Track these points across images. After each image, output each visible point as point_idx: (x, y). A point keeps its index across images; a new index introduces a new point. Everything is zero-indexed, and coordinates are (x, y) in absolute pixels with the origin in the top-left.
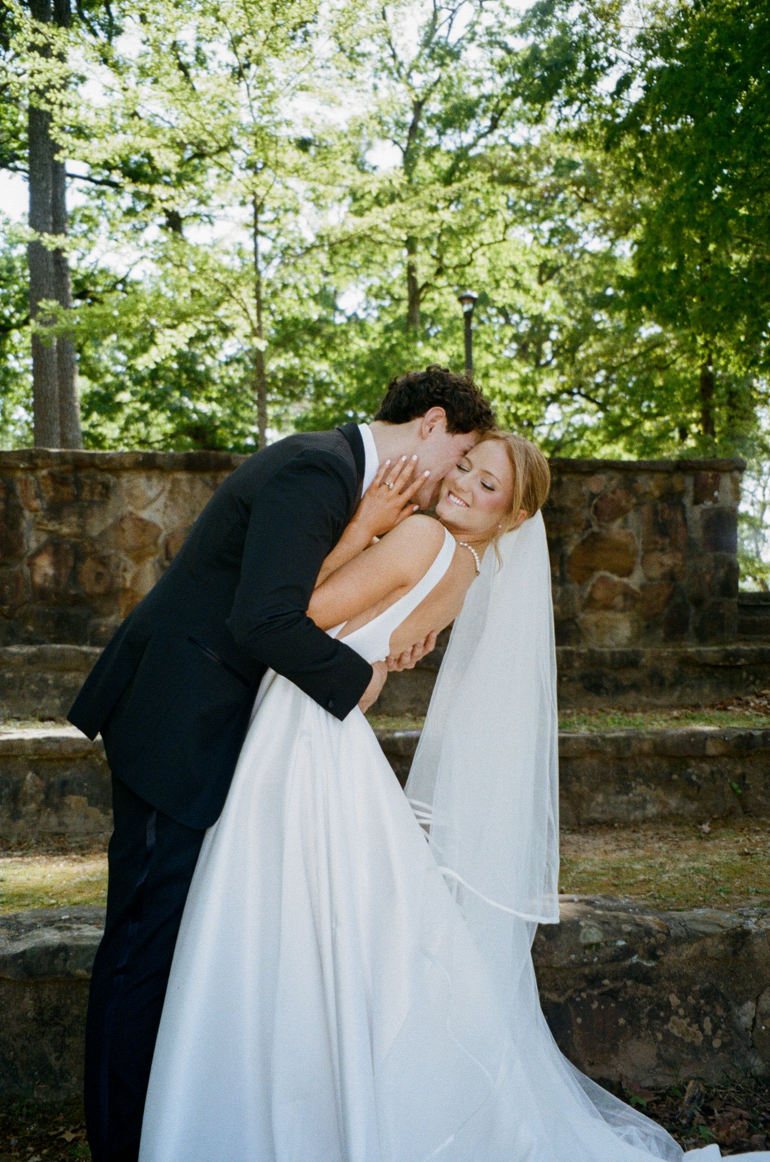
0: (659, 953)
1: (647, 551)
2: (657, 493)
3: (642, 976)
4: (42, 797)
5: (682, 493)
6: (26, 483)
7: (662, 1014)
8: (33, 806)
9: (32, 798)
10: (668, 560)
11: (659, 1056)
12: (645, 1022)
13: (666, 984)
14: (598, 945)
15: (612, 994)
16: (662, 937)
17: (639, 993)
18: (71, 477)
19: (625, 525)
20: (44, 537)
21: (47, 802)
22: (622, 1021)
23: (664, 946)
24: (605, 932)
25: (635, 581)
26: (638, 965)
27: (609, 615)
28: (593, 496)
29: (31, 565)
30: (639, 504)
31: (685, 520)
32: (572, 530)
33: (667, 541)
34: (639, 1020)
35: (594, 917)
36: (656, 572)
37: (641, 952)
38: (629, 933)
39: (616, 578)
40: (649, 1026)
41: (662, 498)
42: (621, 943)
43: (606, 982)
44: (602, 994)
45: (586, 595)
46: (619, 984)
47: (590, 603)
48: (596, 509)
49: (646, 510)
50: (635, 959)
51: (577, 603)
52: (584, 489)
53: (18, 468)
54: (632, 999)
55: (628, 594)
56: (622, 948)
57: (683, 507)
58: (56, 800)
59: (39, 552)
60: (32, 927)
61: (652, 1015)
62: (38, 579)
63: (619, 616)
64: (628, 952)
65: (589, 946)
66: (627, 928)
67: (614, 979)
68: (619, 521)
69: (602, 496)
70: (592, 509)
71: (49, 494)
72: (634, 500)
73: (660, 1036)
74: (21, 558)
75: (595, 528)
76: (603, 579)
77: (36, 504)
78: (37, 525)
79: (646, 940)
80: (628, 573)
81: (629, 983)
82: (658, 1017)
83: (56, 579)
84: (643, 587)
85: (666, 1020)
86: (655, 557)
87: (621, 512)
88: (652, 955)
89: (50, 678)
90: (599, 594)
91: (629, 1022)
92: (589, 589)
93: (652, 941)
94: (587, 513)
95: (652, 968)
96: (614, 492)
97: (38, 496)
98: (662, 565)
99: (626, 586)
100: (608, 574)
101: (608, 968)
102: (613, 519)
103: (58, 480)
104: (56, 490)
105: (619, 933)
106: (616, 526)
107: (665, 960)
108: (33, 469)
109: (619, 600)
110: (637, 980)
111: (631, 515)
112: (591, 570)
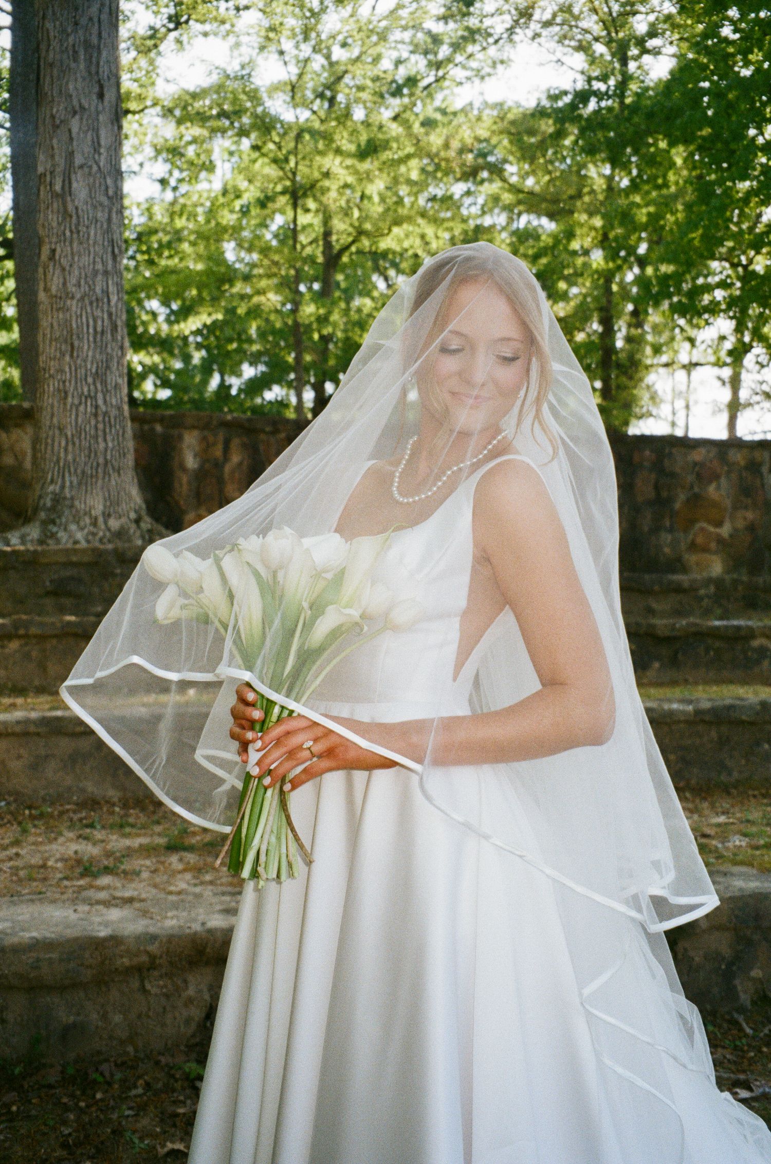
1: (735, 508)
2: (742, 463)
5: (760, 465)
10: (750, 515)
19: (718, 488)
25: (725, 530)
27: (707, 556)
28: (695, 464)
30: (729, 472)
31: (763, 485)
32: (679, 490)
33: (749, 501)
36: (740, 524)
39: (712, 529)
41: (746, 468)
45: (689, 540)
47: (693, 547)
48: (699, 476)
49: (734, 476)
51: (683, 546)
52: (689, 458)
53: (263, 431)
55: (720, 541)
57: (761, 475)
63: (714, 557)
68: (714, 485)
69: (701, 465)
70: (694, 476)
72: (726, 468)
75: (696, 490)
76: (702, 529)
80: (719, 524)
84: (731, 536)
86: (740, 514)
87: (717, 477)
90: (700, 540)
92: (691, 537)
94: (690, 478)
96: (711, 461)
98: (745, 519)
99: (718, 535)
100: (705, 525)
102: (710, 482)
106: (712, 489)
109: (713, 545)
111: (723, 481)
112: (692, 522)
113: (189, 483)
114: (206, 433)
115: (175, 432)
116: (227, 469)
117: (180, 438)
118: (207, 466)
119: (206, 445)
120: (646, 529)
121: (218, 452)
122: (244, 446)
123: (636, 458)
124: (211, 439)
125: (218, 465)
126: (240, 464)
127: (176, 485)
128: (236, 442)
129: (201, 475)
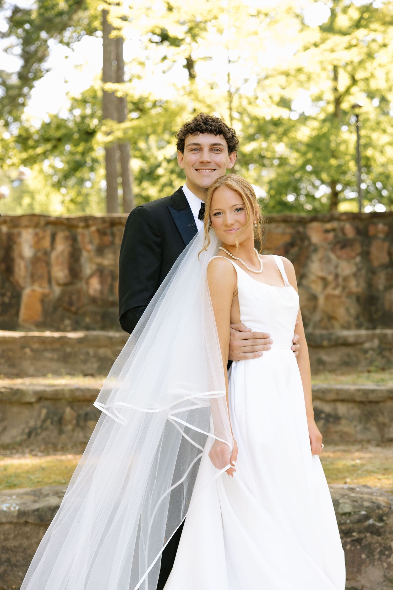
0: (385, 518)
3: (376, 532)
4: (74, 422)
6: (83, 235)
7: (387, 553)
8: (70, 427)
9: (70, 422)
11: (385, 576)
12: (377, 557)
13: (389, 536)
14: (350, 513)
15: (359, 541)
16: (386, 510)
17: (374, 541)
18: (109, 231)
20: (94, 267)
21: (78, 425)
22: (363, 556)
23: (387, 514)
24: (354, 507)
26: (373, 525)
29: (87, 283)
34: (374, 555)
35: (349, 497)
37: (374, 517)
38: (368, 507)
40: (379, 559)
42: (363, 513)
43: (355, 534)
44: (353, 541)
46: (362, 536)
50: (371, 521)
53: (79, 226)
54: (370, 544)
56: (363, 515)
58: (82, 423)
59: (91, 276)
60: (47, 495)
61: (381, 553)
62: (91, 292)
64: (367, 517)
65: (345, 514)
66: (366, 504)
67: (360, 532)
71: (97, 241)
73: (385, 565)
74: (81, 279)
77: (90, 247)
78: (90, 260)
79: (377, 511)
81: (368, 535)
82: (384, 554)
83: (102, 292)
85: (389, 556)
88: (380, 519)
89: (91, 351)
91: (368, 557)
93: (381, 512)
95: (381, 527)
97: (91, 242)
101: (356, 526)
103: (102, 233)
104: (101, 239)
105: (362, 506)
107: (388, 522)
108: (87, 226)
110: (372, 533)
113: (26, 267)
114: (38, 230)
115: (15, 231)
116: (54, 255)
117: (19, 234)
118: (40, 254)
119: (38, 240)
120: (381, 287)
121: (46, 243)
122: (66, 238)
123: (372, 230)
124: (41, 234)
125: (47, 254)
126: (62, 252)
127: (16, 269)
128: (60, 236)
129: (35, 260)
